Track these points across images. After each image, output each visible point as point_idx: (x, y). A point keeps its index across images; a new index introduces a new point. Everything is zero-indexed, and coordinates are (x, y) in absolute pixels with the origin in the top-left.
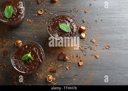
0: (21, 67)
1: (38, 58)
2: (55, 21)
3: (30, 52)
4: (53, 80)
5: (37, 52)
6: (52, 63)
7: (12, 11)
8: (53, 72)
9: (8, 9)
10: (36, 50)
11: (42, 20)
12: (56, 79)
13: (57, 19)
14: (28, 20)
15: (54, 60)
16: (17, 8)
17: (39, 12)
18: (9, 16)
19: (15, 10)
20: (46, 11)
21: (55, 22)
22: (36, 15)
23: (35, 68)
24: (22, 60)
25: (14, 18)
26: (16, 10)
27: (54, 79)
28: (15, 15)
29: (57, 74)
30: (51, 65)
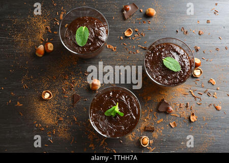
0: (103, 126)
1: (129, 112)
2: (156, 52)
3: (118, 104)
4: (149, 143)
5: (128, 103)
6: (148, 117)
7: (87, 35)
8: (149, 131)
9: (81, 32)
10: (126, 99)
11: (131, 47)
12: (154, 142)
13: (159, 49)
14: (109, 47)
15: (151, 112)
16: (94, 29)
17: (127, 34)
18: (82, 44)
19: (91, 33)
20: (136, 31)
21: (155, 54)
22: (122, 38)
23: (125, 128)
24: (105, 116)
25: (90, 46)
26: (94, 34)
27: (151, 142)
28: (91, 42)
29: (155, 135)
30: (146, 120)
